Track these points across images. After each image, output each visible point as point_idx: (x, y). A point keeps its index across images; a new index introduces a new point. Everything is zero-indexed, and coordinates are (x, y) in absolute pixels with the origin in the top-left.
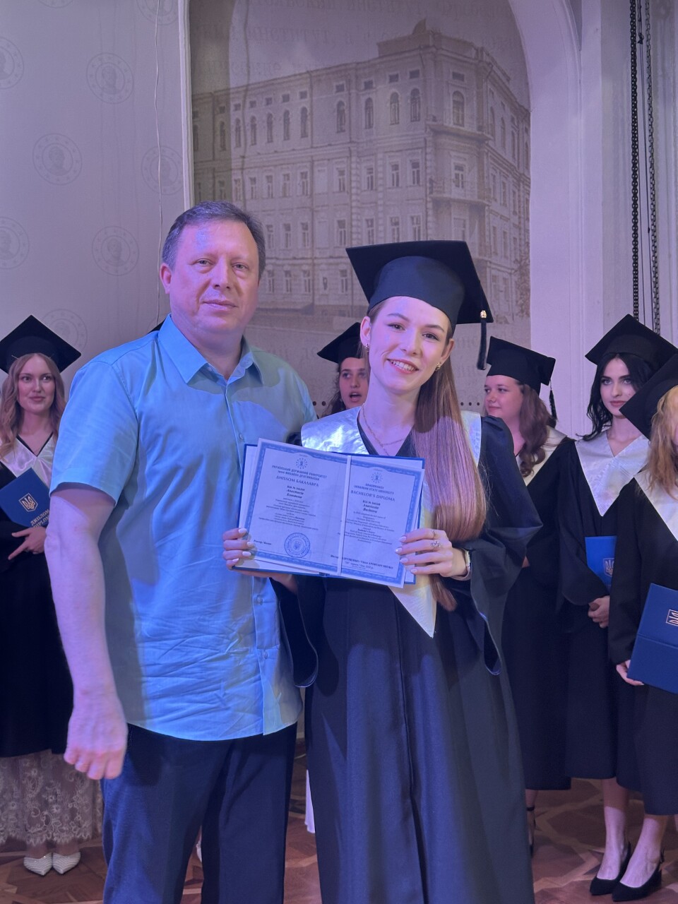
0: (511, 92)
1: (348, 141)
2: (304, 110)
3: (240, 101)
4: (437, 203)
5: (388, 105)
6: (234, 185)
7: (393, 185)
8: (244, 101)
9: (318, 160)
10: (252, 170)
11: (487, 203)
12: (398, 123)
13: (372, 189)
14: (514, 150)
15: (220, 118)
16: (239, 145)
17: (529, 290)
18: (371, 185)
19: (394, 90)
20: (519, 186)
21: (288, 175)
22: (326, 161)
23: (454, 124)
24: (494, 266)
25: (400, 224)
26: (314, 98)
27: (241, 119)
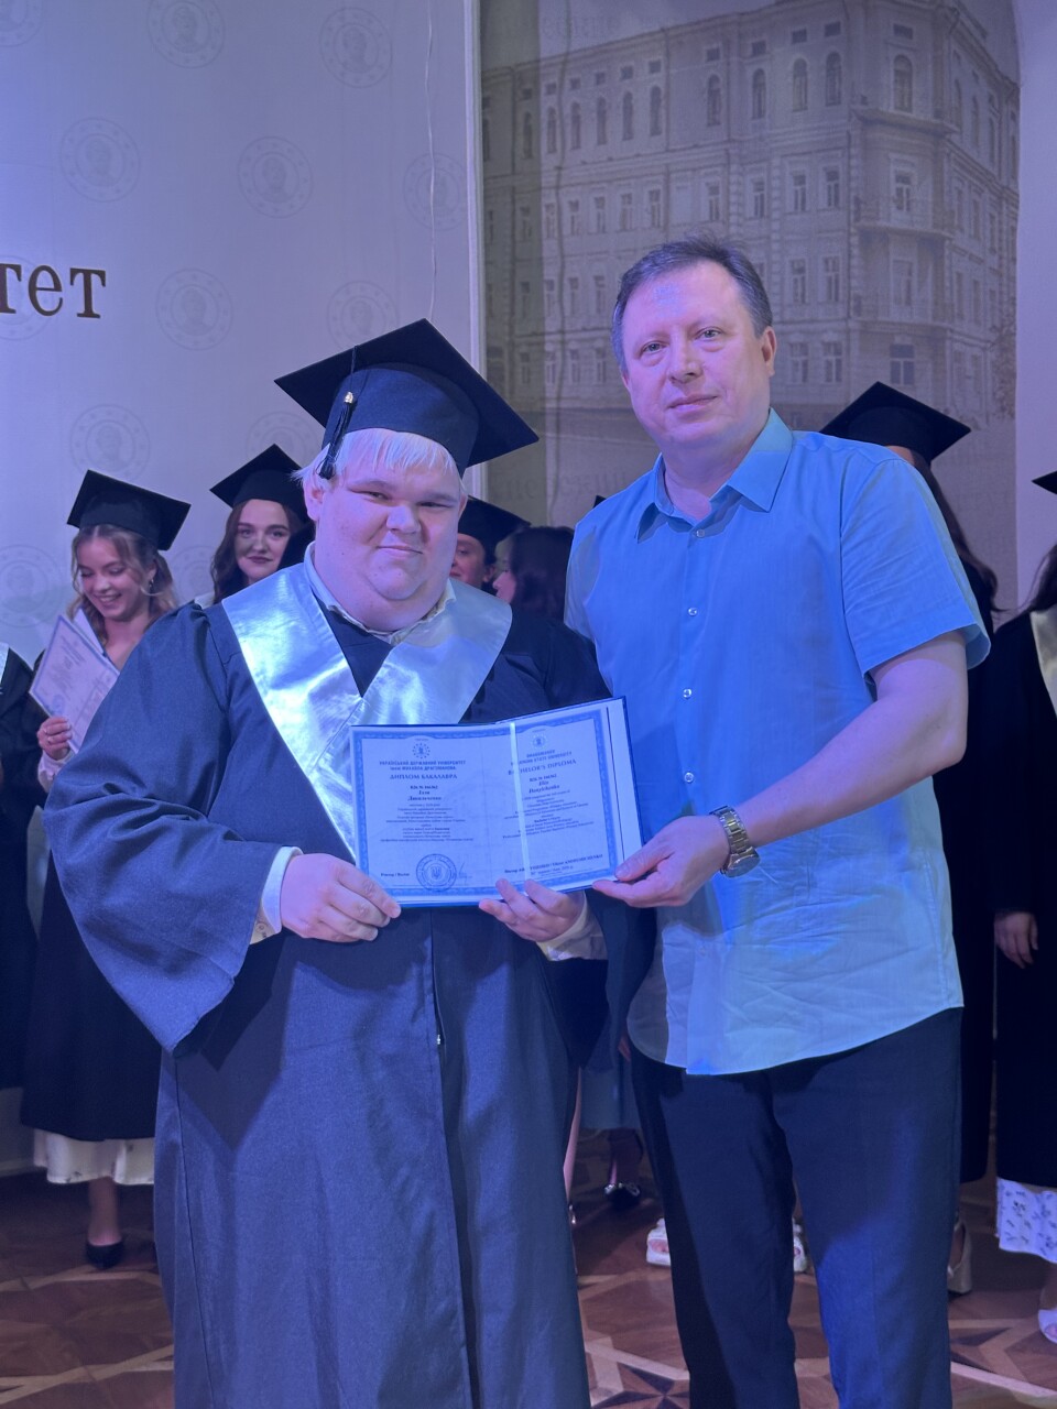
0: (988, 55)
1: (725, 138)
2: (656, 91)
3: (555, 80)
4: (867, 237)
5: (790, 80)
6: (544, 215)
7: (796, 207)
8: (562, 80)
9: (678, 171)
10: (573, 189)
11: (947, 234)
12: (806, 109)
13: (762, 215)
14: (992, 148)
15: (524, 107)
16: (552, 149)
17: (1013, 375)
18: (760, 211)
19: (798, 56)
20: (1001, 206)
21: (629, 196)
22: (689, 173)
23: (896, 108)
24: (956, 337)
25: (807, 271)
26: (673, 71)
27: (556, 108)
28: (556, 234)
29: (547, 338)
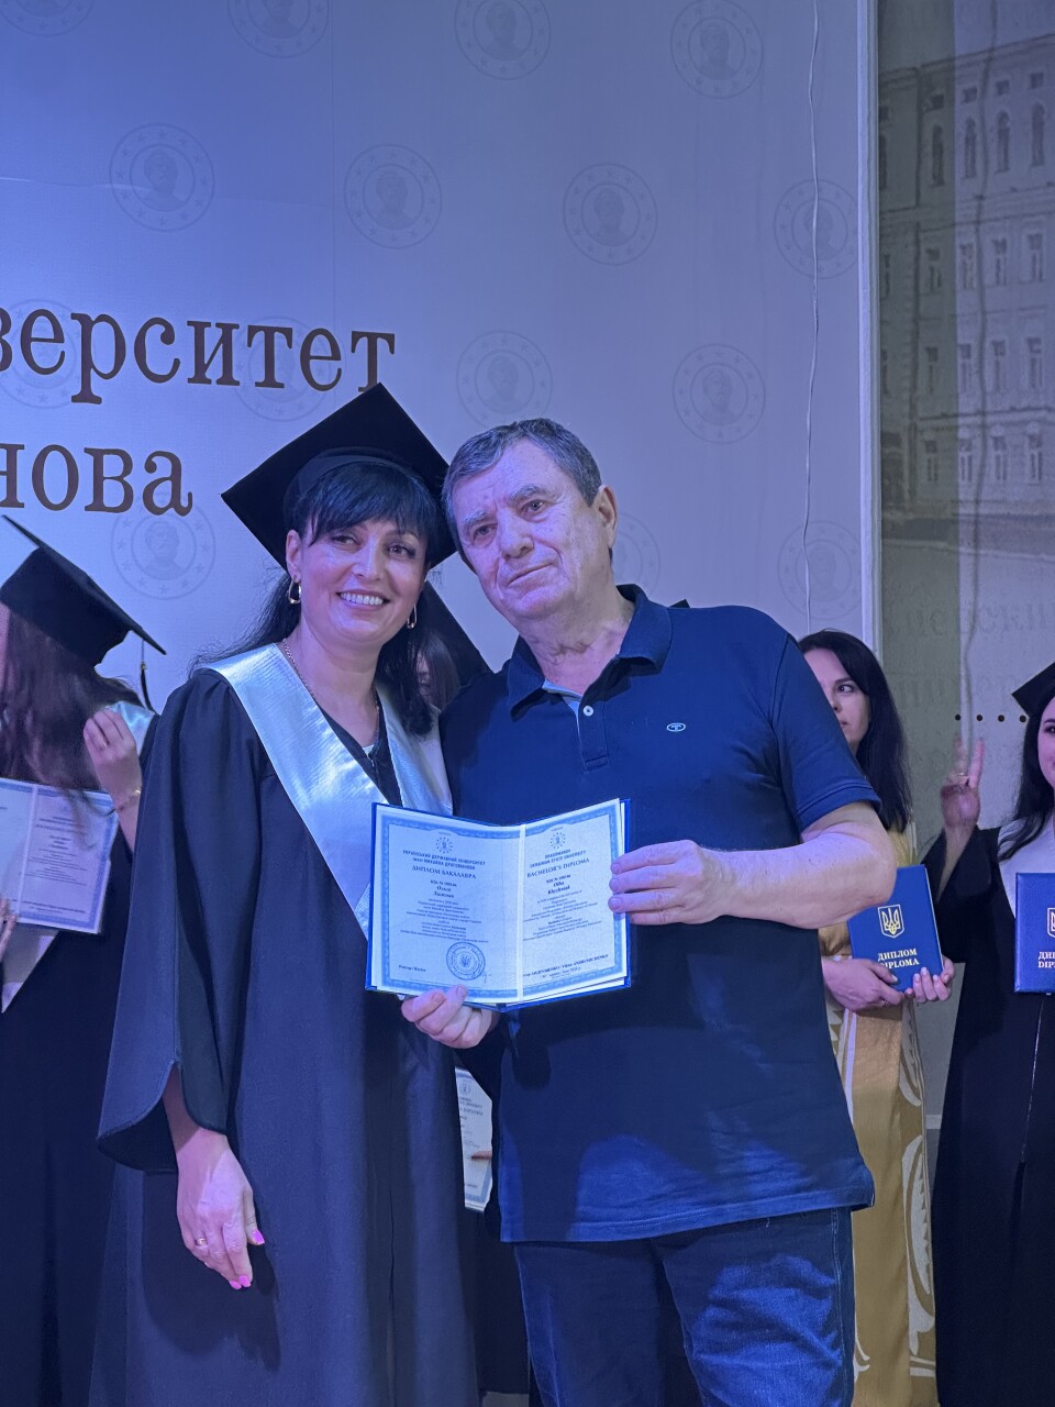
3: (975, 83)
8: (985, 83)
10: (998, 225)
15: (933, 120)
16: (970, 173)
27: (977, 121)
28: (975, 284)
29: (961, 421)
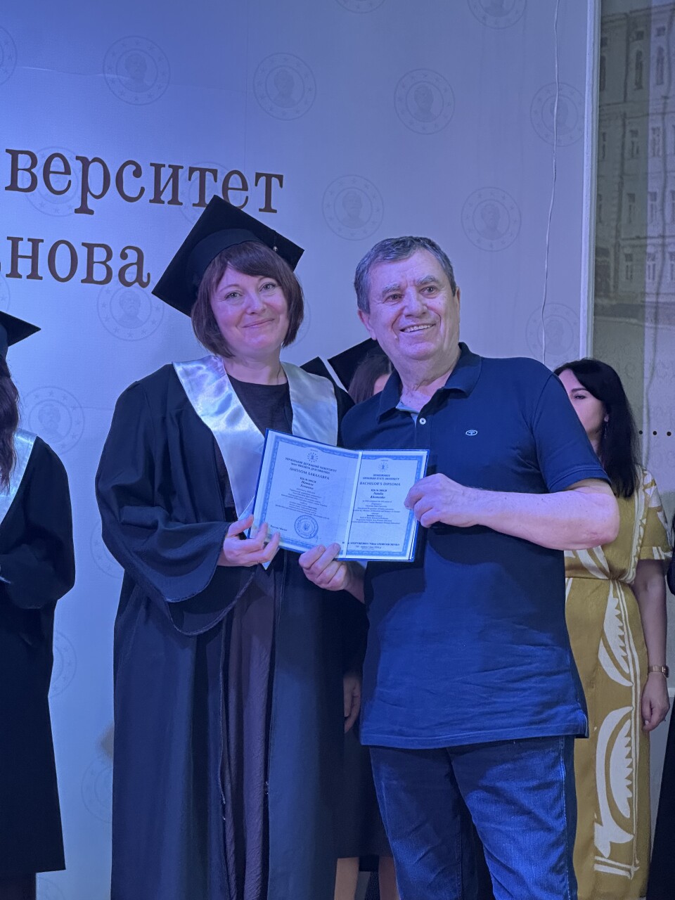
3: (664, 24)
6: (651, 136)
8: (670, 23)
15: (636, 46)
16: (660, 82)
27: (665, 48)
28: (661, 153)
29: (649, 241)
